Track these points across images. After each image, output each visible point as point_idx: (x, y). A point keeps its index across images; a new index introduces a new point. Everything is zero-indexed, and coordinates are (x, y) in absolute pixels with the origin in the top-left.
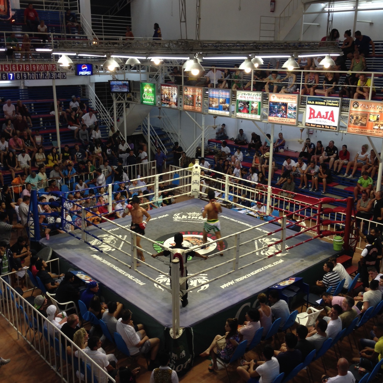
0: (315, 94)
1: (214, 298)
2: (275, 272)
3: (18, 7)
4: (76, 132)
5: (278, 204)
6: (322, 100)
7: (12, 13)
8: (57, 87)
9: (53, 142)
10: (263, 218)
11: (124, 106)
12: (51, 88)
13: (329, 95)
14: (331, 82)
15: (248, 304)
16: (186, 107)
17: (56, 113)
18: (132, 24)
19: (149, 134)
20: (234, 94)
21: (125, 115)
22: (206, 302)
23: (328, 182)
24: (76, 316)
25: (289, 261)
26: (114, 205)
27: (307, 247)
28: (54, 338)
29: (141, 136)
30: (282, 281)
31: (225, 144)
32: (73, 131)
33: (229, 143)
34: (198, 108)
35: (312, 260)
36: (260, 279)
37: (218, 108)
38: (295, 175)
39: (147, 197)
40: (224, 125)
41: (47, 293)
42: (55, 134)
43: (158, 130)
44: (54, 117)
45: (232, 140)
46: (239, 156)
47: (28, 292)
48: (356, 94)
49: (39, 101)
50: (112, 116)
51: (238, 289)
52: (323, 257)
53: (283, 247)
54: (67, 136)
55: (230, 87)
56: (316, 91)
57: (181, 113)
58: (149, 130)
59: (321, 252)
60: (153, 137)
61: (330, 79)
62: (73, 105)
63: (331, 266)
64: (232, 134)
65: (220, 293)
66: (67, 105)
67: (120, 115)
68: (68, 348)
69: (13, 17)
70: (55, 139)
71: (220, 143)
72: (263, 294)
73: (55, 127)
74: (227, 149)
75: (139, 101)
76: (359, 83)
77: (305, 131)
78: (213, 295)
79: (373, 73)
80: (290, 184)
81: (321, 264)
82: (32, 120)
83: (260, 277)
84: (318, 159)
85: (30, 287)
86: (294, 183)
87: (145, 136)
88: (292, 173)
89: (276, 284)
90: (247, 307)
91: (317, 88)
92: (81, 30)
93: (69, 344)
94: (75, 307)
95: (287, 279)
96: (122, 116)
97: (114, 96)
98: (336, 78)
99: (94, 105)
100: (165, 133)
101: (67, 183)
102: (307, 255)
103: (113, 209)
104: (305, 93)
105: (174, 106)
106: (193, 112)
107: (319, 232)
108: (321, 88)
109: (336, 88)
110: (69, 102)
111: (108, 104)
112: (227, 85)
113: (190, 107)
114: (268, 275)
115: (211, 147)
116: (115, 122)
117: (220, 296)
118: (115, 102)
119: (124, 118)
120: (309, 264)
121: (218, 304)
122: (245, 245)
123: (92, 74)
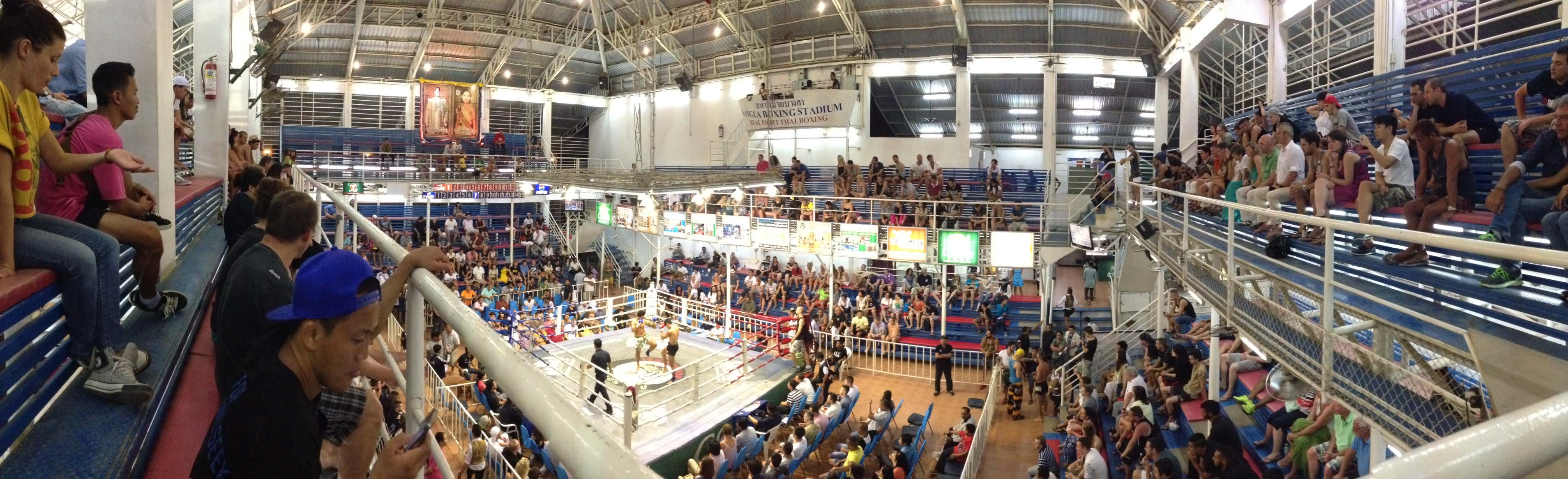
0: (765, 216)
1: (672, 432)
2: (739, 397)
3: (487, 131)
4: (527, 248)
5: (739, 327)
6: (772, 222)
7: (482, 137)
8: (515, 204)
9: (507, 258)
10: (724, 341)
11: (577, 224)
12: (509, 205)
13: (778, 217)
14: (779, 205)
15: (713, 435)
16: (641, 228)
17: (511, 229)
18: (590, 148)
19: (603, 253)
20: (689, 216)
21: (577, 232)
22: (664, 436)
23: (787, 299)
24: (517, 442)
25: (753, 383)
26: (562, 326)
27: (771, 367)
28: (496, 461)
29: (594, 253)
30: (747, 406)
31: (682, 264)
32: (524, 247)
33: (686, 263)
34: (653, 230)
35: (775, 380)
36: (723, 407)
37: (675, 230)
38: (754, 294)
39: (599, 320)
40: (679, 244)
41: (491, 412)
42: (508, 250)
43: (613, 248)
44: (508, 233)
45: (689, 259)
46: (697, 276)
47: (472, 406)
48: (801, 216)
49: (497, 217)
50: (565, 233)
51: (699, 421)
52: (786, 376)
53: (745, 370)
54: (520, 251)
55: (685, 209)
56: (767, 213)
57: (636, 234)
58: (603, 248)
59: (783, 370)
60: (607, 257)
61: (778, 202)
62: (527, 221)
63: (794, 385)
64: (688, 254)
65: (678, 426)
66: (521, 221)
67: (573, 232)
68: (508, 474)
69: (482, 141)
70: (508, 253)
71: (677, 263)
72: (727, 425)
73: (509, 243)
74: (683, 270)
75: (595, 220)
76: (803, 207)
77: (759, 251)
78: (672, 428)
79: (814, 197)
80: (749, 302)
81: (784, 384)
82: (489, 234)
83: (723, 404)
84: (775, 276)
85: (474, 402)
86: (753, 301)
87: (598, 254)
88: (751, 292)
89: (740, 411)
90: (711, 438)
91: (767, 210)
92: (541, 153)
93: (510, 471)
94: (516, 430)
95: (752, 404)
96: (574, 233)
97: (567, 215)
98: (783, 201)
99: (547, 222)
100: (619, 252)
101: (516, 299)
102: (769, 376)
103: (562, 331)
104: (756, 215)
105: (629, 227)
106: (648, 233)
107: (780, 351)
108: (770, 210)
109: (784, 211)
110: (524, 219)
111: (562, 221)
112: (681, 207)
113: (645, 229)
114: (731, 402)
115: (667, 267)
116: (568, 240)
117: (678, 429)
118: (568, 220)
119: (577, 236)
120: (772, 385)
121: (678, 439)
122: (708, 371)
123: (548, 193)
